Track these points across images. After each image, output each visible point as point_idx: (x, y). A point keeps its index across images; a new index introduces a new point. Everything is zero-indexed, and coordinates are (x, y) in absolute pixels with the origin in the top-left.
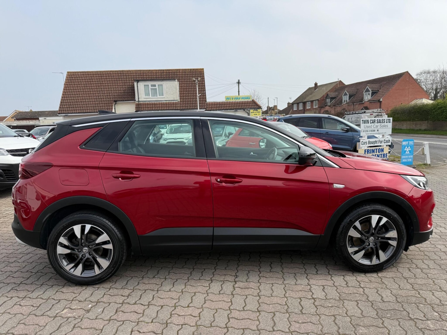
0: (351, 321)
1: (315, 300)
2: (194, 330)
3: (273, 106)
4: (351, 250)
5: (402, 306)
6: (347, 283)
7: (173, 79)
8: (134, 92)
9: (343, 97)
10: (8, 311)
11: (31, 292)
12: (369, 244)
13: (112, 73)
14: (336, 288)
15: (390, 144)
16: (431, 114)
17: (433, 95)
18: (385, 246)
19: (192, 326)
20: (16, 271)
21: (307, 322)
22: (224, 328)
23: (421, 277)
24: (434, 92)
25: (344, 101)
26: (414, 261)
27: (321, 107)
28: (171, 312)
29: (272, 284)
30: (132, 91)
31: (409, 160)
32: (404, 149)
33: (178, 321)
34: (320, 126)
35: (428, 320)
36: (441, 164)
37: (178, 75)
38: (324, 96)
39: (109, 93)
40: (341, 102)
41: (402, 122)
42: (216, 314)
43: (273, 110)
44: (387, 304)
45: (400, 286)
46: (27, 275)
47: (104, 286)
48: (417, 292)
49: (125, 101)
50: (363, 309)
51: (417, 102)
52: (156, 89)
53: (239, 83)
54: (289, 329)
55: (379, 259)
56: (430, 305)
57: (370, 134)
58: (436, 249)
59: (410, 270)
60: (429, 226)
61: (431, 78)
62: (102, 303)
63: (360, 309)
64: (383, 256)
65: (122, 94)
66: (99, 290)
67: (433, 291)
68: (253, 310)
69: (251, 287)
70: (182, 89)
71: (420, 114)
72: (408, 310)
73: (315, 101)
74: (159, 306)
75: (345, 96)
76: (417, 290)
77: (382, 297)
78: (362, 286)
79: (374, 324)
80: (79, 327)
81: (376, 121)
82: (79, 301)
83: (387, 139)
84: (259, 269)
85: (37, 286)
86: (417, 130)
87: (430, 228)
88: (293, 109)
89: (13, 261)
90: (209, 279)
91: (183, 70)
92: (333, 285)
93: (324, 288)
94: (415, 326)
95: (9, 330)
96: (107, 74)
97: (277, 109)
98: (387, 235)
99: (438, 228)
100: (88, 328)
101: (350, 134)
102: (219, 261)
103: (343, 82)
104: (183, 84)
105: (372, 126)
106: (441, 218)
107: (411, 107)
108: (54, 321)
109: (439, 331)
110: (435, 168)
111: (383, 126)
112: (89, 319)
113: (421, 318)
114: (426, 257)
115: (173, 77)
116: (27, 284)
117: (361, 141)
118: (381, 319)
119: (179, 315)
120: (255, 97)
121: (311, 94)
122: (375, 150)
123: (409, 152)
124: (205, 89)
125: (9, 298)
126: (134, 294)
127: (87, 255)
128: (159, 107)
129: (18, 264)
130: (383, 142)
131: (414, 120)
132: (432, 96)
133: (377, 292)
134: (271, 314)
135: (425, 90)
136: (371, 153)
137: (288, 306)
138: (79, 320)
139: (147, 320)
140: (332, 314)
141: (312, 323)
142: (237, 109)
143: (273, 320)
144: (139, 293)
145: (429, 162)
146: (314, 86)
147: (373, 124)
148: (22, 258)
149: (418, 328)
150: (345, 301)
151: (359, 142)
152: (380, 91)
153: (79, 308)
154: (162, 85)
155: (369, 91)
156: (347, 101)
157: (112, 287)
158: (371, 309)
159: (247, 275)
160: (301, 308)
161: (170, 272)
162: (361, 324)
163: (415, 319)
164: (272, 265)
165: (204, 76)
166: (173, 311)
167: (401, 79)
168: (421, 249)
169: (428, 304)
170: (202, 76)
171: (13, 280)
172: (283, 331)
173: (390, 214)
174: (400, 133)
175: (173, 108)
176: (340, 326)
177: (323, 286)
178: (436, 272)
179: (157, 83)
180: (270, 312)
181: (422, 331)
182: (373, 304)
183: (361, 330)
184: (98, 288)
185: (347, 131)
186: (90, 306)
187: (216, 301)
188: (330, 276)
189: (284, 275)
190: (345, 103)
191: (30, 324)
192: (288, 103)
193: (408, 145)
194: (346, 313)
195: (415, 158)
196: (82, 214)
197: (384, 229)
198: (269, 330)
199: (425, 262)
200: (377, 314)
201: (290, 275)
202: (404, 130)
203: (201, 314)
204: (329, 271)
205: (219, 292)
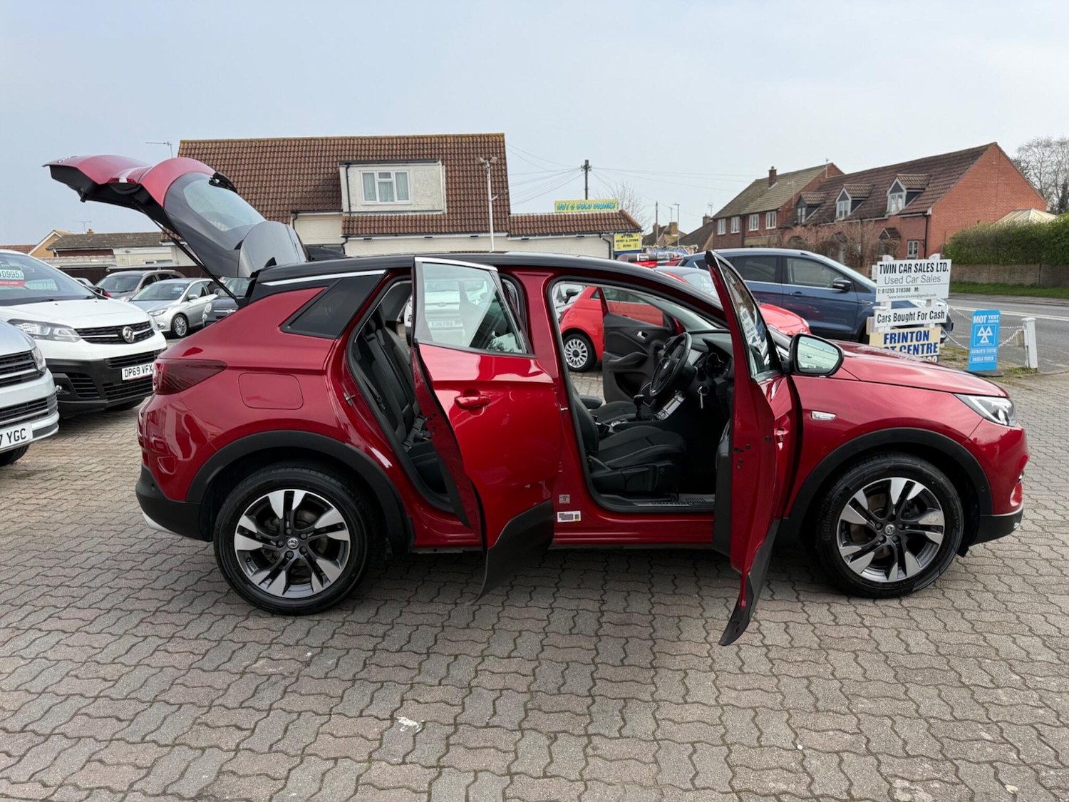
0: (842, 687)
1: (768, 649)
2: (525, 699)
3: (668, 224)
4: (845, 550)
5: (949, 661)
6: (836, 618)
7: (431, 159)
8: (339, 191)
9: (838, 204)
10: (146, 661)
11: (182, 627)
12: (885, 540)
13: (285, 144)
14: (812, 628)
15: (944, 320)
16: (1047, 249)
17: (1056, 200)
18: (918, 543)
19: (522, 693)
20: (140, 587)
21: (754, 689)
22: (586, 696)
23: (991, 608)
24: (1060, 192)
25: (841, 213)
26: (980, 577)
27: (783, 228)
28: (476, 666)
29: (679, 617)
30: (335, 189)
31: (988, 359)
32: (977, 333)
33: (492, 683)
34: (782, 276)
35: (998, 687)
36: (1064, 368)
37: (442, 149)
38: (791, 200)
39: (281, 193)
40: (832, 216)
41: (978, 267)
42: (567, 672)
43: (668, 233)
44: (915, 658)
45: (946, 625)
46: (167, 595)
47: (331, 618)
48: (982, 637)
49: (319, 211)
50: (867, 666)
51: (1015, 217)
52: (391, 183)
53: (586, 167)
54: (716, 701)
55: (905, 571)
56: (1005, 660)
57: (899, 297)
58: (1030, 554)
59: (969, 595)
60: (1013, 504)
61: (1054, 158)
62: (332, 649)
63: (862, 667)
64: (914, 565)
65: (312, 195)
66: (321, 625)
67: (1015, 636)
68: (643, 664)
69: (634, 622)
70: (451, 183)
71: (1023, 248)
72: (958, 670)
73: (768, 213)
74: (450, 655)
75: (843, 202)
76: (981, 634)
77: (908, 645)
78: (867, 624)
79: (889, 694)
80: (294, 691)
81: (913, 268)
82: (286, 646)
83: (938, 310)
84: (649, 589)
85: (192, 617)
86: (1014, 287)
87: (1016, 508)
88: (716, 232)
89: (128, 568)
90: (547, 606)
91: (454, 136)
92: (805, 622)
93: (787, 627)
94: (972, 698)
95: (156, 696)
96: (275, 146)
97: (677, 231)
98: (924, 521)
99: (1038, 511)
100: (314, 694)
101: (851, 296)
102: (563, 571)
103: (838, 166)
104: (455, 171)
105: (904, 279)
106: (1049, 489)
107: (1000, 231)
108: (242, 680)
109: (1019, 707)
110: (1049, 377)
111: (929, 279)
112: (312, 677)
113: (984, 685)
114: (1006, 569)
115: (431, 155)
116: (169, 613)
117: (877, 313)
118: (902, 684)
119: (493, 673)
120: (626, 202)
121: (760, 196)
122: (909, 335)
123: (987, 341)
124: (507, 185)
125: (142, 639)
126: (395, 634)
127: (297, 554)
128: (399, 227)
129: (141, 575)
130: (928, 316)
131: (1006, 262)
132: (1055, 203)
133: (897, 636)
134: (679, 672)
135: (1038, 186)
136: (899, 342)
137: (713, 659)
138: (294, 680)
139: (430, 681)
140: (803, 675)
141: (762, 690)
142: (583, 232)
143: (684, 683)
144: (406, 631)
145: (1034, 364)
146: (767, 175)
147: (905, 275)
148: (146, 563)
149: (977, 702)
150: (829, 652)
151: (873, 315)
152: (927, 189)
153: (288, 657)
154: (406, 173)
155: (902, 191)
156: (846, 212)
157: (347, 619)
158: (883, 667)
159: (626, 600)
160: (741, 664)
161: (465, 590)
162: (863, 693)
163: (972, 685)
164: (677, 582)
165: (504, 153)
166: (479, 664)
167: (980, 160)
168: (999, 553)
169: (1002, 659)
170: (500, 153)
171: (138, 605)
172: (704, 704)
173: (931, 476)
174: (972, 293)
175: (431, 229)
176: (820, 695)
177: (785, 623)
178: (1024, 599)
179: (393, 169)
180: (677, 670)
181: (983, 707)
182: (887, 657)
183: (862, 703)
184: (319, 621)
185: (846, 289)
186: (309, 654)
187: (565, 648)
188: (800, 605)
189: (704, 602)
190: (843, 218)
191: (196, 685)
192: (705, 218)
193: (987, 323)
194: (833, 674)
195: (1003, 354)
196: (287, 467)
197: (916, 509)
198: (676, 702)
199: (1005, 578)
200: (895, 677)
201: (717, 600)
202: (982, 285)
203: (537, 670)
204: (799, 594)
205: (570, 630)
